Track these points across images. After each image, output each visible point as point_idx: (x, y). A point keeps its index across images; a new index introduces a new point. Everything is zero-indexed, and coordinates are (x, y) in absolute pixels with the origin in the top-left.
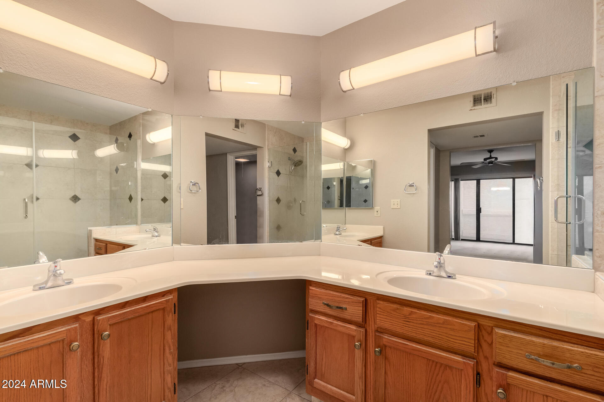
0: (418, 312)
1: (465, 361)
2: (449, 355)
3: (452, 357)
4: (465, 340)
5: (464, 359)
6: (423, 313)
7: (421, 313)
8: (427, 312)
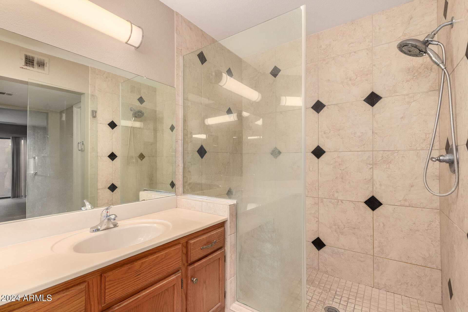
0: (147, 259)
1: (176, 276)
2: (167, 280)
3: (170, 279)
4: (176, 260)
5: (175, 275)
6: (150, 258)
7: (149, 259)
8: (153, 256)
